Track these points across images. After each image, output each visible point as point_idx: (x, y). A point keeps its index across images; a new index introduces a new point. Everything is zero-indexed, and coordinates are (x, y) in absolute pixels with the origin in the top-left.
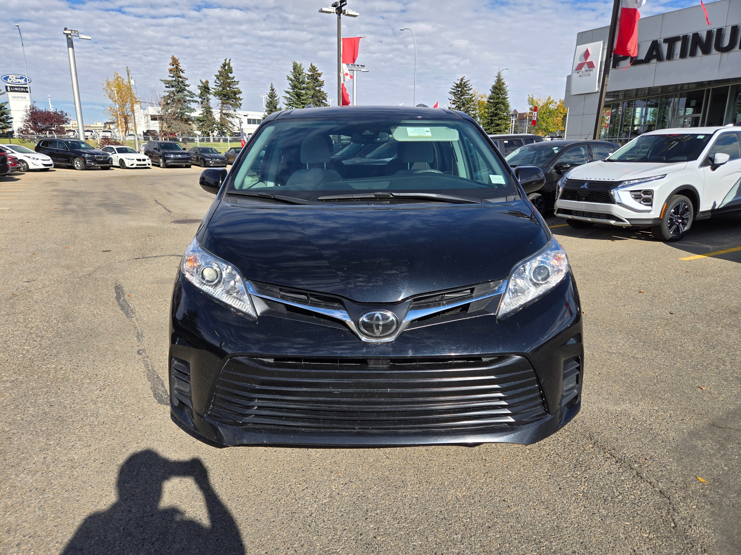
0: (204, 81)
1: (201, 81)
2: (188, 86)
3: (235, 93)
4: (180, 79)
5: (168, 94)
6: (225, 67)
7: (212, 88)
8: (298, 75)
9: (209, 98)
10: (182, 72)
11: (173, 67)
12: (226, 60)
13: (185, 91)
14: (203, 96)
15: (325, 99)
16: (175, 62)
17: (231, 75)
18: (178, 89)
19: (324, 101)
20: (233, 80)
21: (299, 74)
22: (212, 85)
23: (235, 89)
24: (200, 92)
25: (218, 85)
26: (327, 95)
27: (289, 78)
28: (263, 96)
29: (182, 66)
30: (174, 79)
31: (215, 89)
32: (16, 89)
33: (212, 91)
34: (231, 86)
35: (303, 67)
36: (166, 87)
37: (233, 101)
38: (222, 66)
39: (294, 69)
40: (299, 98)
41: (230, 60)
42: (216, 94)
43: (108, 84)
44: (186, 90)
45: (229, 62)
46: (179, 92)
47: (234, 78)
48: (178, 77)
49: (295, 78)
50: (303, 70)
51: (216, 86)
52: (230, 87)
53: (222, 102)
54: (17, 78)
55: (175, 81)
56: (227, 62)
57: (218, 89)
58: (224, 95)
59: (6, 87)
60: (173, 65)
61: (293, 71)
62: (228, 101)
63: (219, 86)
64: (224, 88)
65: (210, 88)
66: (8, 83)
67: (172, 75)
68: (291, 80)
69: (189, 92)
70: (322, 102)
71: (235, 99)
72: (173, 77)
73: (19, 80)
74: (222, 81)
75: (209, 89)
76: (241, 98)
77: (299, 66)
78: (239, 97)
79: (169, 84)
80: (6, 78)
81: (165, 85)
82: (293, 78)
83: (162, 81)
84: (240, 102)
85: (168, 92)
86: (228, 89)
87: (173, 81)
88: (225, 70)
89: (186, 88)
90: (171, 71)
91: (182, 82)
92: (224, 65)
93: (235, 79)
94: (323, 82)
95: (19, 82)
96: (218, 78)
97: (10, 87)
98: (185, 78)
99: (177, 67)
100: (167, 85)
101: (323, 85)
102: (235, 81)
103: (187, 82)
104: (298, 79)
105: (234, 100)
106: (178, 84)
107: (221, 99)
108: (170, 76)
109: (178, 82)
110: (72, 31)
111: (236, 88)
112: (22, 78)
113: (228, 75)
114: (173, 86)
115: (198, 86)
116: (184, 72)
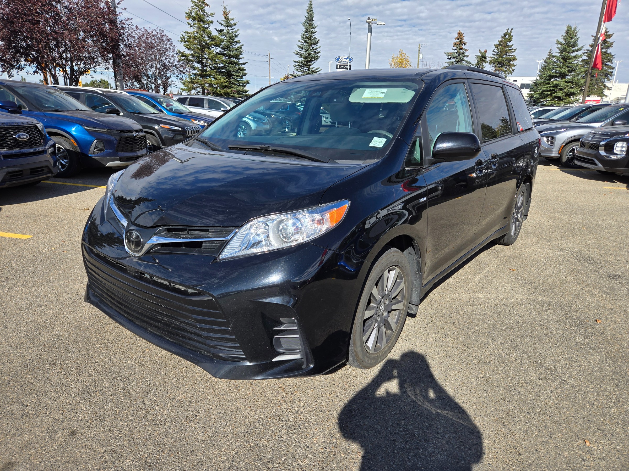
0: (483, 51)
1: (480, 51)
2: (467, 56)
3: (510, 60)
4: (461, 51)
5: (448, 65)
6: (506, 36)
7: (489, 57)
8: (569, 39)
9: (484, 66)
10: (465, 44)
11: (457, 41)
12: (508, 30)
13: (463, 62)
14: (479, 65)
15: (610, 61)
16: (460, 36)
17: (509, 44)
18: (457, 60)
19: (609, 63)
20: (511, 48)
21: (571, 38)
22: (489, 55)
23: (511, 57)
24: (477, 61)
25: (495, 53)
26: (614, 57)
27: (558, 42)
28: (539, 61)
29: (465, 40)
30: (456, 51)
31: (491, 57)
32: (343, 67)
33: (488, 59)
34: (508, 54)
35: (577, 30)
36: (448, 59)
37: (506, 68)
38: (503, 36)
39: (567, 33)
40: (566, 62)
41: (512, 29)
42: (491, 62)
43: (393, 59)
44: (464, 60)
45: (511, 32)
46: (458, 62)
47: (512, 45)
48: (460, 49)
49: (566, 41)
50: (576, 33)
51: (493, 54)
52: (506, 55)
53: (495, 69)
54: (344, 59)
55: (456, 53)
56: (509, 31)
57: (495, 58)
58: (499, 62)
59: (337, 65)
60: (458, 39)
61: (565, 35)
62: (501, 68)
63: (496, 55)
64: (500, 56)
65: (487, 57)
66: (339, 63)
67: (455, 48)
68: (561, 44)
69: (466, 62)
70: (606, 65)
71: (509, 65)
72: (455, 49)
73: (345, 60)
74: (500, 50)
75: (485, 58)
76: (515, 64)
77: (573, 29)
78: (513, 64)
79: (451, 56)
80: (338, 59)
81: (447, 57)
82: (563, 42)
83: (446, 53)
84: (513, 68)
85: (448, 63)
86: (504, 56)
87: (455, 53)
88: (505, 39)
89: (465, 58)
90: (455, 44)
91: (463, 53)
92: (505, 35)
93: (513, 47)
94: (612, 44)
95: (345, 61)
96: (497, 47)
97: (339, 65)
98: (465, 50)
99: (461, 41)
100: (449, 57)
101: (612, 47)
102: (512, 49)
103: (467, 53)
104: (569, 42)
105: (508, 67)
106: (459, 56)
107: (495, 67)
108: (453, 49)
109: (459, 53)
110: (373, 19)
111: (513, 55)
112: (347, 58)
113: (507, 44)
114: (453, 58)
115: (477, 56)
116: (466, 44)
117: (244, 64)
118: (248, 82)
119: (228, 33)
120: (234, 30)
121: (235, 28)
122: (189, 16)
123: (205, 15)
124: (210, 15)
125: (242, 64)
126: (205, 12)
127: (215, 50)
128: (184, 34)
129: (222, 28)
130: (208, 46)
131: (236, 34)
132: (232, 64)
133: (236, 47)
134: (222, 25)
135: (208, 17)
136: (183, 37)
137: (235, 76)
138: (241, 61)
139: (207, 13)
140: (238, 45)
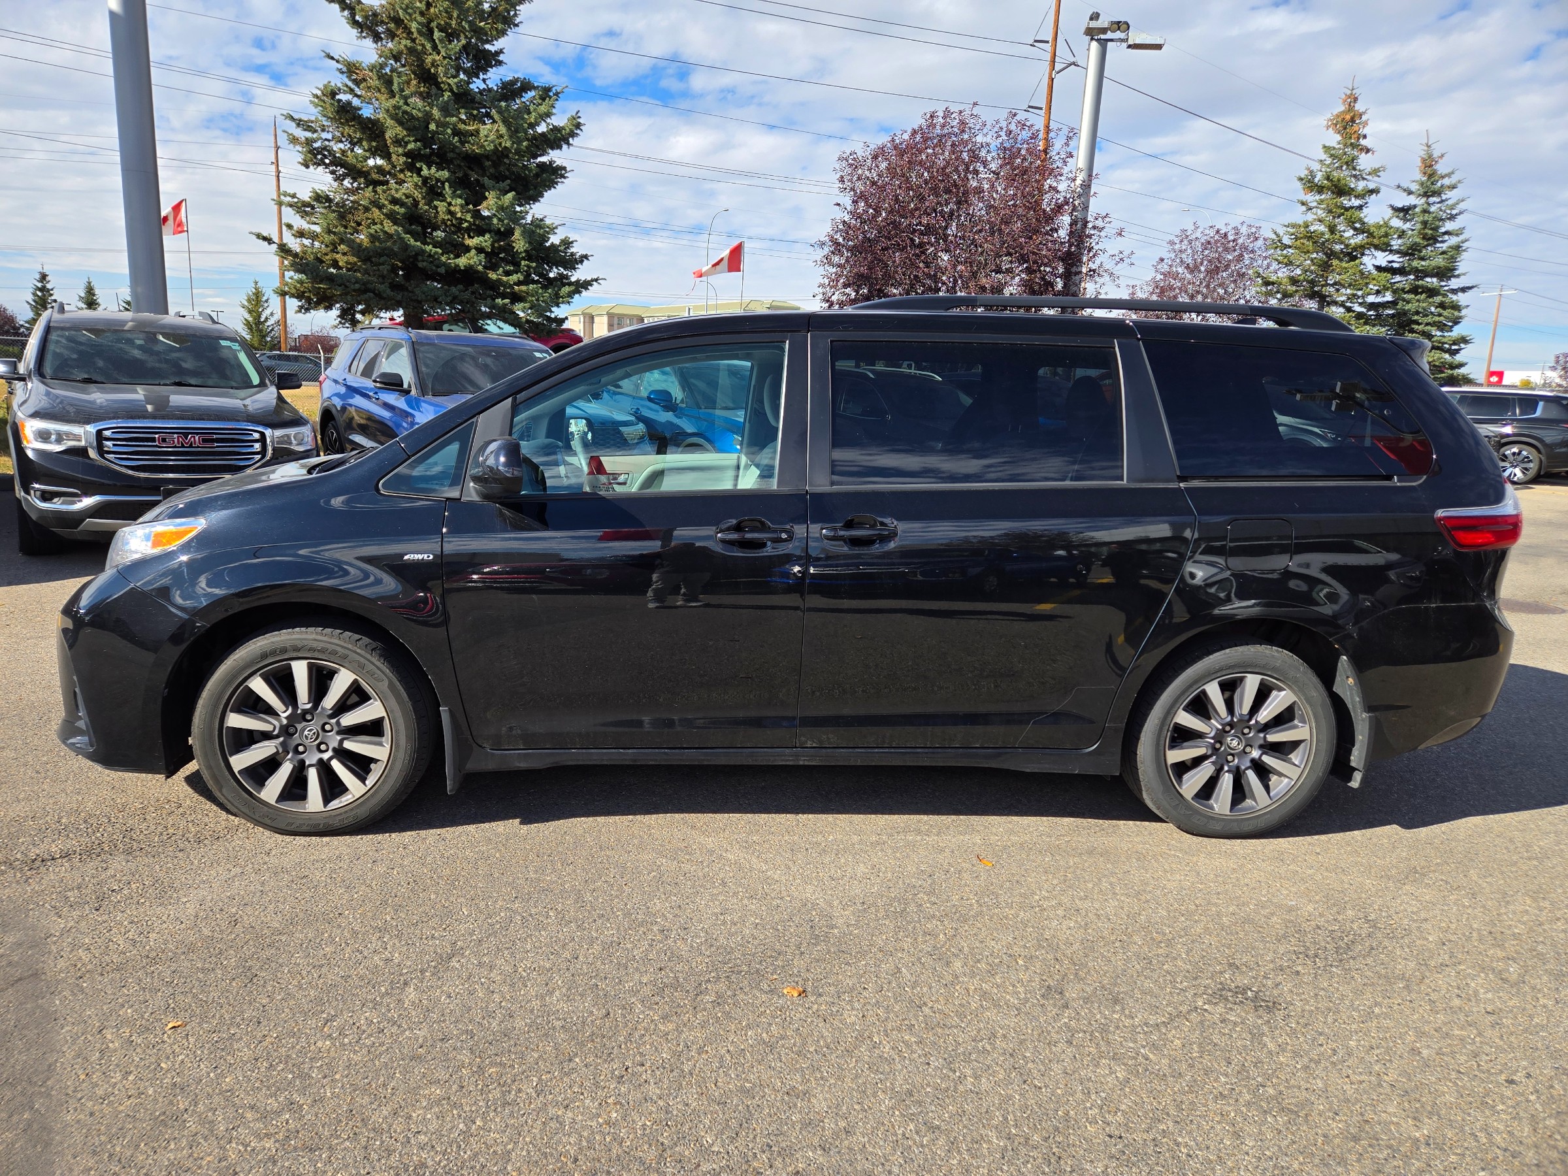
117: (1464, 290)
118: (1464, 340)
119: (1425, 211)
120: (1450, 202)
121: (1452, 196)
122: (1311, 185)
123: (1355, 176)
124: (1370, 174)
125: (1454, 291)
126: (1354, 169)
127: (1373, 260)
128: (1281, 231)
129: (1412, 200)
130: (1352, 255)
131: (1454, 212)
132: (1417, 293)
133: (1444, 246)
134: (1410, 193)
135: (1364, 179)
136: (1278, 236)
137: (1419, 324)
138: (1454, 283)
139: (1360, 171)
140: (1453, 241)
